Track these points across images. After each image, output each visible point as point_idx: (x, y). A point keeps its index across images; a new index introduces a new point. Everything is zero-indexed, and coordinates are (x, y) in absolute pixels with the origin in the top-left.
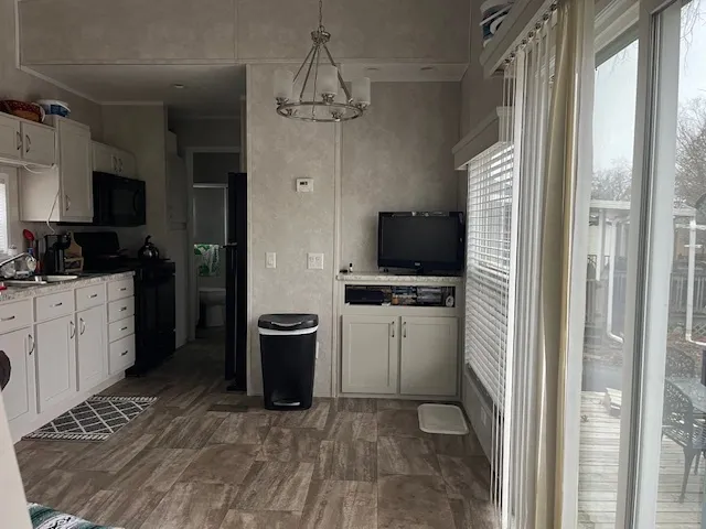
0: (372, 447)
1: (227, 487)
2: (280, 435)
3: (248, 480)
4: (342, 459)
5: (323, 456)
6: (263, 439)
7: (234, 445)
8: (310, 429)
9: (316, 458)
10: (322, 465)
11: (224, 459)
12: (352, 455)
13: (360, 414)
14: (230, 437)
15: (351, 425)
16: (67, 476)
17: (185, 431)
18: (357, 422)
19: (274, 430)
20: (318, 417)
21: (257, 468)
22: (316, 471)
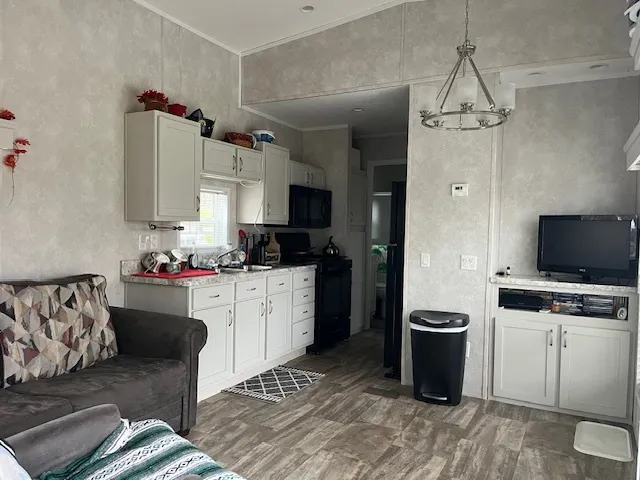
0: (513, 457)
1: (360, 463)
2: (422, 425)
3: (381, 460)
4: (477, 461)
5: (458, 454)
6: (404, 427)
7: (377, 426)
8: (452, 426)
9: (450, 455)
10: (455, 463)
11: (365, 437)
12: (488, 460)
13: (508, 420)
14: (375, 419)
15: (496, 428)
16: (243, 426)
17: (339, 406)
18: (503, 428)
19: (417, 419)
20: (463, 416)
21: (393, 450)
22: (447, 467)
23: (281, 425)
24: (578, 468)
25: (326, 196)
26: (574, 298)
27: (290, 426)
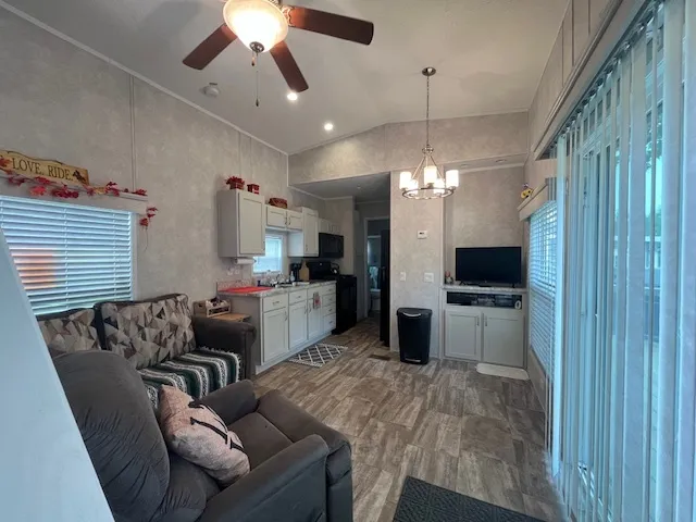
0: (461, 394)
1: (372, 404)
2: (405, 377)
3: (384, 401)
4: (441, 399)
5: (429, 394)
6: (395, 377)
7: (379, 379)
8: (423, 376)
9: (424, 394)
10: (429, 398)
11: (373, 387)
12: (447, 398)
13: (455, 371)
14: (378, 374)
15: (449, 377)
16: (297, 383)
17: (355, 367)
18: (453, 376)
19: (402, 373)
20: (428, 370)
21: (390, 395)
22: (424, 404)
23: (320, 382)
24: (501, 400)
25: (340, 239)
26: (489, 296)
27: (326, 382)
